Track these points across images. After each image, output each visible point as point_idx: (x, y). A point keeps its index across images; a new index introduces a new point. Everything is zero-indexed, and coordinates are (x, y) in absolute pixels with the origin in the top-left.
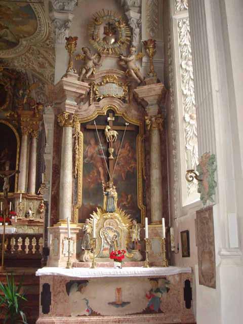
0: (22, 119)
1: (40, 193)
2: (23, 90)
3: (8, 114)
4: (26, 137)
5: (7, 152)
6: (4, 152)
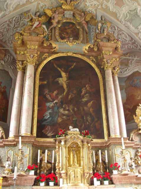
0: (103, 52)
1: (132, 140)
3: (87, 47)
5: (88, 89)
6: (84, 89)
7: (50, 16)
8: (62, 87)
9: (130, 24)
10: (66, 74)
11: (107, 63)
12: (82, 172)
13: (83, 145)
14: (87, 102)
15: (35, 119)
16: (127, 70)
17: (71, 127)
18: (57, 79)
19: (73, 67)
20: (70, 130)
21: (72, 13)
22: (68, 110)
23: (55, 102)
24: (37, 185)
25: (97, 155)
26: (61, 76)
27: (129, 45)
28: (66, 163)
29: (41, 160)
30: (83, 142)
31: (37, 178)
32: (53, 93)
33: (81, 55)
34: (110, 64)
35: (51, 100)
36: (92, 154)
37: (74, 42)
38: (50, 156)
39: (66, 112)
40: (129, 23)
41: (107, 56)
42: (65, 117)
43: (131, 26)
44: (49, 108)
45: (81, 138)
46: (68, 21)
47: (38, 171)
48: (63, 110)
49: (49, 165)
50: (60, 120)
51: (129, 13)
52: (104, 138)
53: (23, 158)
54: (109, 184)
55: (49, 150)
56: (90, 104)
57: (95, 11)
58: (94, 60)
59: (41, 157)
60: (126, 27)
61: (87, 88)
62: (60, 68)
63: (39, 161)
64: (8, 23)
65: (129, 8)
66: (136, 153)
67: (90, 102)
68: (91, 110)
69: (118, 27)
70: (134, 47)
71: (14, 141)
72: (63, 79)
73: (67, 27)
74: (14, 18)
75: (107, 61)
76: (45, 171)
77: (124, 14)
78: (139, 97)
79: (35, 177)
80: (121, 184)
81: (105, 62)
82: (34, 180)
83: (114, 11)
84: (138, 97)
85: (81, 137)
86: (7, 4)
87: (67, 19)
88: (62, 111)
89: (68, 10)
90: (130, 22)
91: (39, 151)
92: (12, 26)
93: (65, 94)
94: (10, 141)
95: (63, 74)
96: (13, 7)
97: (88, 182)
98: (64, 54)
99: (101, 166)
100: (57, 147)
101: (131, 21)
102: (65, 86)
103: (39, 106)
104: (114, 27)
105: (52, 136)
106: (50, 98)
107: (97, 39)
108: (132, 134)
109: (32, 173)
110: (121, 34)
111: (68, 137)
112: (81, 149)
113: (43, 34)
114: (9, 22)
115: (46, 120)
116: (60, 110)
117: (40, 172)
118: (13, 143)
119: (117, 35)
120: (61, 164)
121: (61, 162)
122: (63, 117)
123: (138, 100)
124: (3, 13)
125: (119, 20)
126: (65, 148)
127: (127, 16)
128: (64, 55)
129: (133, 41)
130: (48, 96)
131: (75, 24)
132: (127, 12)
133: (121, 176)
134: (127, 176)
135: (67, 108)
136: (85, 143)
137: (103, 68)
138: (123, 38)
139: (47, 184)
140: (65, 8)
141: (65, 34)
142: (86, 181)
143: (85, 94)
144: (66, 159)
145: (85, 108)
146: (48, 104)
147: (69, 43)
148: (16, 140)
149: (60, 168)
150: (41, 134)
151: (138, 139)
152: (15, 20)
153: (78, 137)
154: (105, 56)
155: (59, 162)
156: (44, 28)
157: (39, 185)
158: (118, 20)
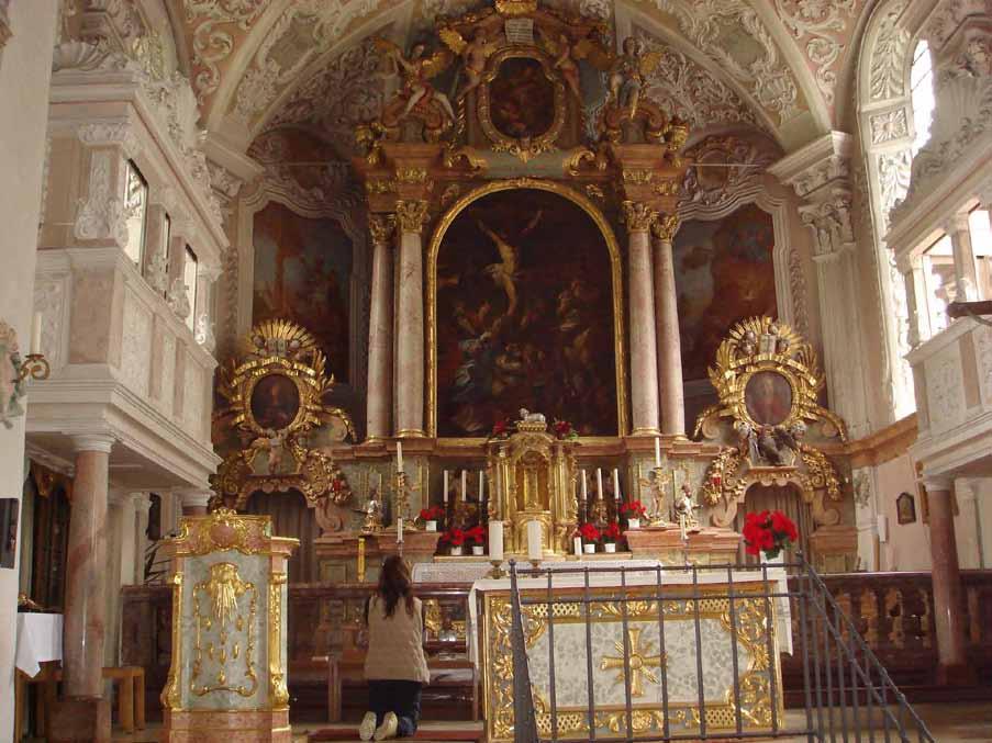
0: (624, 175)
1: (701, 437)
2: (623, 73)
3: (575, 161)
4: (643, 240)
5: (577, 293)
6: (566, 293)
7: (458, 52)
8: (502, 291)
9: (727, 52)
10: (513, 251)
11: (636, 211)
12: (549, 523)
13: (554, 458)
14: (572, 334)
15: (432, 388)
16: (723, 198)
17: (524, 411)
18: (488, 268)
19: (532, 225)
20: (523, 419)
21: (530, 23)
22: (521, 359)
23: (482, 337)
24: (444, 554)
25: (593, 478)
26: (498, 259)
27: (731, 111)
28: (512, 501)
29: (453, 495)
30: (553, 449)
31: (444, 536)
32: (477, 312)
33: (557, 181)
34: (645, 214)
35: (473, 333)
36: (579, 478)
37: (535, 147)
38: (473, 485)
39: (515, 365)
40: (720, 52)
41: (635, 189)
42: (510, 379)
43: (729, 60)
44: (467, 357)
45: (547, 442)
46: (519, 54)
47: (446, 522)
48: (506, 361)
49: (472, 506)
50: (497, 388)
51: (718, 23)
52: (615, 433)
53: (409, 492)
54: (618, 550)
55: (469, 471)
56: (579, 340)
57: (610, 7)
58: (601, 195)
59: (451, 488)
60: (715, 60)
61: (573, 292)
62: (496, 233)
63: (446, 499)
64: (325, 72)
65: (717, 10)
66: (706, 472)
67: (581, 333)
68: (585, 354)
69: (687, 58)
70: (745, 118)
71: (382, 449)
72: (506, 267)
73: (514, 82)
74: (345, 55)
75: (633, 205)
76: (463, 522)
77: (702, 23)
78: (751, 293)
79: (439, 534)
80: (648, 551)
81: (630, 207)
82: (437, 540)
83: (671, 11)
84: (747, 294)
85: (549, 439)
86: (322, 26)
87: (516, 47)
88: (503, 361)
89: (517, 17)
90: (724, 48)
91: (446, 473)
92: (340, 76)
93: (510, 311)
94: (373, 450)
95: (506, 252)
96: (338, 30)
97: (566, 547)
98: (507, 184)
99: (602, 509)
100: (490, 464)
101: (727, 44)
102: (510, 288)
103: (440, 352)
104: (678, 57)
105: (478, 431)
106: (469, 327)
107: (608, 127)
108: (701, 420)
109: (432, 526)
110: (700, 78)
111: (517, 437)
112: (550, 468)
113: (440, 126)
114: (329, 68)
115: (461, 389)
116: (498, 362)
117: (450, 523)
118: (380, 454)
119: (686, 79)
120: (499, 504)
121: (499, 499)
122: (506, 380)
123: (747, 302)
124: (309, 52)
125: (691, 38)
126: (510, 466)
127: (712, 30)
128: (507, 186)
129: (740, 102)
130: (464, 322)
131: (539, 64)
132: (711, 18)
133: (647, 534)
134: (662, 533)
135: (518, 354)
136: (561, 454)
137: (625, 225)
138: (709, 91)
139: (468, 552)
140: (507, 12)
141: (508, 105)
142: (559, 544)
143: (567, 310)
144: (512, 493)
145: (567, 351)
146: (465, 345)
147: (518, 150)
148: (388, 449)
149: (497, 513)
150: (448, 427)
151: (718, 432)
152: (346, 60)
153: (542, 439)
154: (628, 189)
155: (495, 501)
156: (442, 105)
157: (450, 554)
158: (687, 37)
